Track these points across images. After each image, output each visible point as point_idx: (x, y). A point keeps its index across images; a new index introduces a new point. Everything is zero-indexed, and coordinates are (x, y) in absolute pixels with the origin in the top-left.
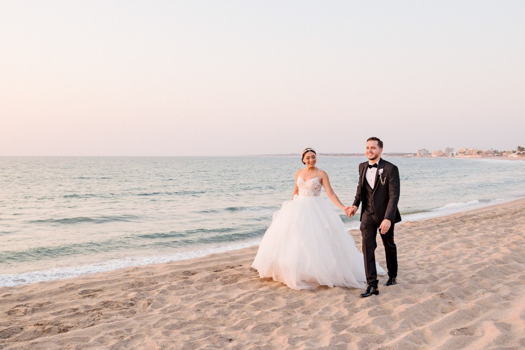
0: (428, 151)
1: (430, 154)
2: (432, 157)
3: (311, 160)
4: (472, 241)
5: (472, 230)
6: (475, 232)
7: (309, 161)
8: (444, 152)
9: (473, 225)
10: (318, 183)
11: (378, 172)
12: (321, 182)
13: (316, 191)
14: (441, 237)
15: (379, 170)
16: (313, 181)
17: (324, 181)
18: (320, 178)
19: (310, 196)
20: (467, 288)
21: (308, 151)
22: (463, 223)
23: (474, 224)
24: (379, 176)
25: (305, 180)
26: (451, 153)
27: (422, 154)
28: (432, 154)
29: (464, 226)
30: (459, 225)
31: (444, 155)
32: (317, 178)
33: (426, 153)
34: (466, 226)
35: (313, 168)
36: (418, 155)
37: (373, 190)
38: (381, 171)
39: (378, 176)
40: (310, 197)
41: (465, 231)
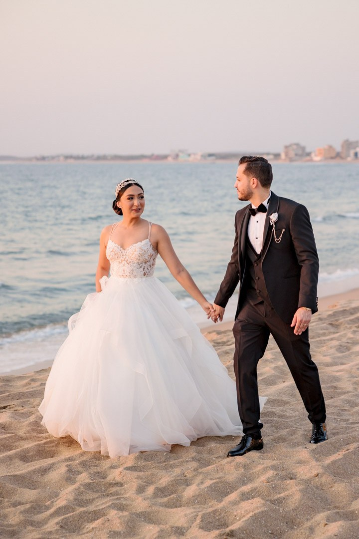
0: (303, 148)
1: (309, 154)
2: (311, 160)
3: (136, 202)
4: (337, 379)
5: (348, 349)
6: (352, 353)
7: (132, 205)
8: (338, 149)
9: (352, 336)
10: (151, 251)
11: (268, 220)
12: (156, 247)
13: (146, 267)
14: (273, 372)
15: (271, 217)
16: (138, 248)
17: (162, 246)
18: (153, 240)
19: (135, 277)
20: (294, 510)
21: (130, 185)
22: (332, 330)
23: (355, 332)
24: (271, 227)
25: (122, 246)
26: (352, 152)
27: (292, 154)
28: (313, 155)
29: (332, 339)
30: (324, 334)
31: (338, 155)
32: (147, 240)
33: (300, 152)
34: (338, 339)
35: (136, 221)
36: (283, 156)
37: (260, 256)
38: (274, 217)
39: (268, 228)
40: (135, 280)
41: (333, 351)
